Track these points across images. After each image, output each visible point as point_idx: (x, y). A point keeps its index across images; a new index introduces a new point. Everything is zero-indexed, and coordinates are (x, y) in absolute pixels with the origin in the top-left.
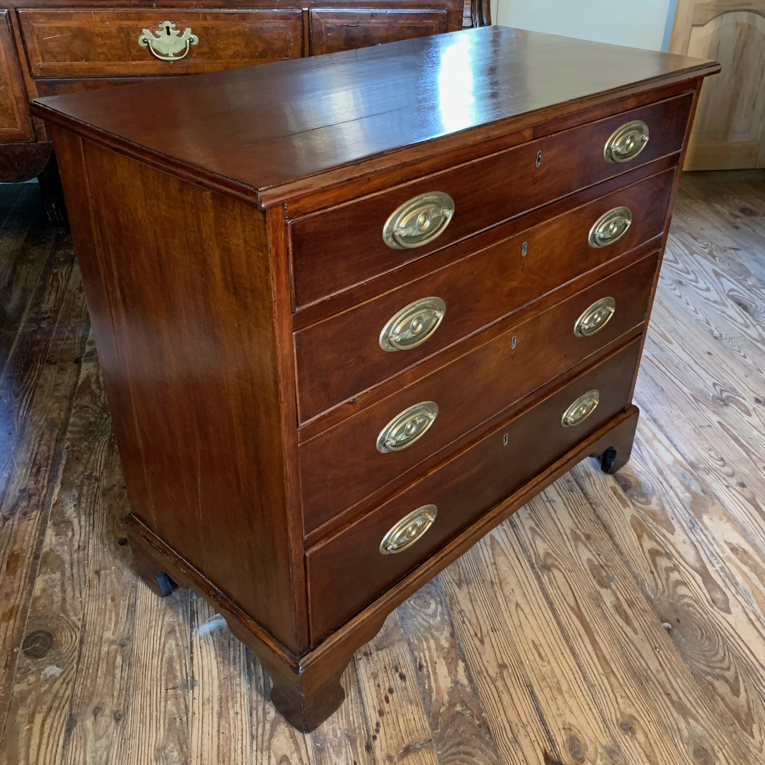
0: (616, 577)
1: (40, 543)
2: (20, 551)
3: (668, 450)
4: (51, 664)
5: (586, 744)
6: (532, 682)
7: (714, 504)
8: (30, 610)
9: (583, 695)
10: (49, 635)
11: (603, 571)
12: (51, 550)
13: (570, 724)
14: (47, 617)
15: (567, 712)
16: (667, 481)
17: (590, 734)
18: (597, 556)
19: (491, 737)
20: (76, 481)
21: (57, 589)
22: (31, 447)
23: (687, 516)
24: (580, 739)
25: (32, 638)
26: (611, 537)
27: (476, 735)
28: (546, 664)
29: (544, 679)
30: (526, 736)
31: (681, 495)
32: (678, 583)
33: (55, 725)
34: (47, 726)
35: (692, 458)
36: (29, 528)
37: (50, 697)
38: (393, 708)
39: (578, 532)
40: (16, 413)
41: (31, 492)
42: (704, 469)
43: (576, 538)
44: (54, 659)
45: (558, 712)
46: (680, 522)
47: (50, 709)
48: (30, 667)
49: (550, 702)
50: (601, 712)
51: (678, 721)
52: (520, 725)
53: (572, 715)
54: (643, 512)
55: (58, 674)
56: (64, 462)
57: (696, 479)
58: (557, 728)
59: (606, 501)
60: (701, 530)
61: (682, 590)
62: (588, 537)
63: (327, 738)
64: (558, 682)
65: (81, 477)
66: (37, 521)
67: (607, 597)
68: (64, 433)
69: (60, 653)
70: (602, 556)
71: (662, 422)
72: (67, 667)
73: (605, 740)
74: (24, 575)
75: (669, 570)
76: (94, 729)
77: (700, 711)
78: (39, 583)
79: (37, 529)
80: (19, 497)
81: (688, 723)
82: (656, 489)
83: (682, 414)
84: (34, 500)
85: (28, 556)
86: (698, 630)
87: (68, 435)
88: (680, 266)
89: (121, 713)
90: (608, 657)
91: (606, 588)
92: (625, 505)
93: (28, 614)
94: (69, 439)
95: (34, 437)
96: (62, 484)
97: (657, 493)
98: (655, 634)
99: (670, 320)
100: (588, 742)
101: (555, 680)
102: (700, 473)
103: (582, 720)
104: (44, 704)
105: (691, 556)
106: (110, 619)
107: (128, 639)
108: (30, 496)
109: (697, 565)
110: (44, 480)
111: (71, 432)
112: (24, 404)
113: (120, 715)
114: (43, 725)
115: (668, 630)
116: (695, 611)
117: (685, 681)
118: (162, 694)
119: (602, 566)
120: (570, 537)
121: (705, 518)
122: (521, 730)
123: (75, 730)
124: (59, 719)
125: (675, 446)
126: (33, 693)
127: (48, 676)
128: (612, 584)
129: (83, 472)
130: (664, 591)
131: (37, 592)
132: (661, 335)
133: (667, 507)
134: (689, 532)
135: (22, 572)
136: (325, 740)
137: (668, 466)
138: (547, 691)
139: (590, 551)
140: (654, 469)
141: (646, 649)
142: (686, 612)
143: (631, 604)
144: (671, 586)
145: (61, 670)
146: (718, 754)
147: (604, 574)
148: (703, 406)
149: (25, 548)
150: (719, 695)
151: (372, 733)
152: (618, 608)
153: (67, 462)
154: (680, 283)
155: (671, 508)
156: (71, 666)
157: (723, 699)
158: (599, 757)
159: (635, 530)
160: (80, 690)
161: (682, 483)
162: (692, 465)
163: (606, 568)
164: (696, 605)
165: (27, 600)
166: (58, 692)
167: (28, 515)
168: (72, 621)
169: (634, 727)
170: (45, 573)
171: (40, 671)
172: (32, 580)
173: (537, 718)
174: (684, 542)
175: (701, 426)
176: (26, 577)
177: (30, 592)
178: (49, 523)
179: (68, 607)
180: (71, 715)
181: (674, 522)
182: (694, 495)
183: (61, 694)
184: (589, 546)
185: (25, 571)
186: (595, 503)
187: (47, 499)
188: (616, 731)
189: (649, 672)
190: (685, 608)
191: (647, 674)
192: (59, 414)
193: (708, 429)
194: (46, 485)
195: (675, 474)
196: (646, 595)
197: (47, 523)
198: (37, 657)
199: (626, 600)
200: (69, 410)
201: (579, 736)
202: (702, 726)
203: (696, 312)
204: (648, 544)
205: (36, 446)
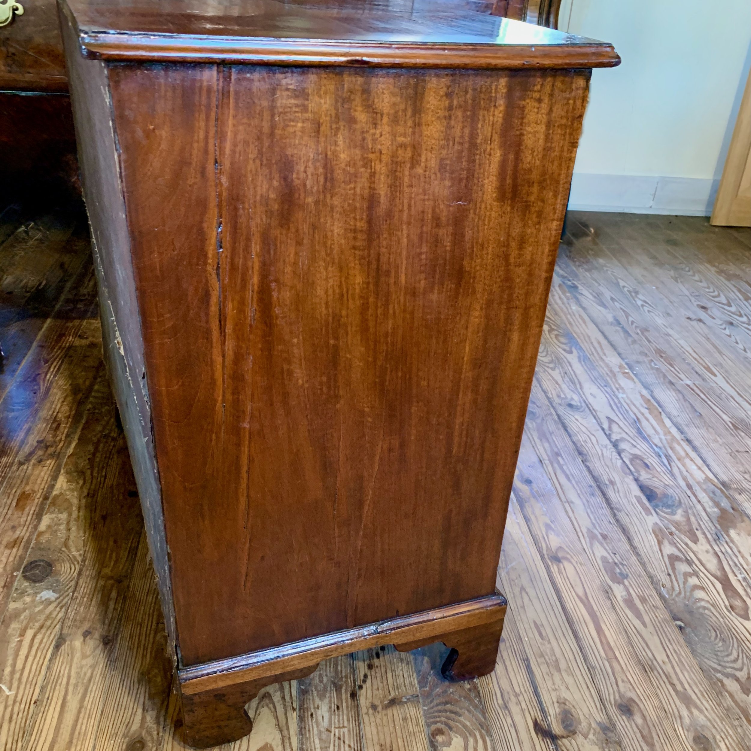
0: (630, 575)
1: (52, 487)
2: (30, 492)
3: (699, 468)
4: (48, 589)
5: (579, 718)
6: (529, 657)
7: (743, 521)
8: (33, 542)
9: (582, 675)
10: (50, 565)
11: (617, 569)
12: (61, 494)
13: (566, 700)
14: (49, 549)
15: (563, 688)
16: (696, 496)
17: (586, 710)
18: (612, 555)
19: (480, 701)
20: (94, 439)
21: (62, 527)
22: (54, 406)
23: (713, 528)
24: (574, 714)
25: (33, 565)
26: (629, 540)
27: (465, 698)
28: (546, 643)
29: (542, 655)
30: (517, 704)
31: (708, 510)
32: (695, 587)
33: (45, 640)
34: (37, 641)
35: (724, 478)
36: (42, 474)
37: (43, 617)
38: (382, 664)
39: (595, 531)
40: (43, 375)
41: (48, 444)
42: (736, 490)
43: (592, 537)
44: (51, 585)
45: (553, 687)
46: (704, 533)
47: (41, 627)
48: (28, 589)
49: (546, 677)
50: (599, 692)
51: (680, 709)
52: (511, 693)
53: (568, 691)
54: (666, 522)
55: (53, 599)
56: (84, 421)
57: (727, 497)
58: (551, 702)
59: (629, 508)
60: (727, 542)
61: (700, 594)
62: (605, 537)
63: (313, 682)
64: (557, 660)
65: (99, 435)
66: (50, 468)
67: (619, 591)
68: (87, 397)
69: (57, 581)
70: (617, 555)
71: (696, 443)
72: (63, 594)
73: (600, 717)
74: (32, 512)
75: (686, 575)
76: (82, 649)
77: (705, 703)
78: (46, 520)
79: (50, 475)
80: (36, 447)
81: (691, 712)
82: (682, 501)
83: (718, 439)
84: (51, 450)
85: (38, 496)
86: (712, 631)
87: (91, 399)
88: (733, 309)
89: (110, 638)
90: (612, 644)
91: (619, 583)
92: (648, 513)
93: (32, 545)
94: (90, 402)
95: (57, 398)
96: (79, 439)
97: (683, 506)
98: (666, 630)
99: (717, 355)
100: (582, 718)
101: (554, 658)
102: (731, 492)
103: (577, 696)
104: (37, 621)
105: (712, 564)
106: (111, 557)
107: (126, 576)
108: (47, 447)
109: (719, 574)
110: (63, 434)
111: (95, 397)
112: (52, 370)
113: (109, 640)
114: (33, 640)
115: (681, 628)
116: (711, 614)
117: (692, 674)
118: (153, 627)
119: (616, 564)
120: (586, 535)
121: (732, 533)
122: (513, 698)
123: (63, 647)
124: (49, 637)
125: (708, 466)
126: (27, 611)
127: (43, 599)
128: (625, 581)
129: (101, 432)
130: (680, 593)
131: (43, 527)
132: (705, 368)
133: (693, 519)
134: (713, 543)
135: (30, 509)
136: (310, 684)
137: (698, 483)
138: (544, 667)
139: (606, 550)
140: (683, 484)
141: (654, 642)
142: (701, 614)
143: (643, 600)
144: (688, 590)
145: (56, 595)
146: (719, 743)
147: (618, 571)
148: (743, 434)
149: (36, 489)
150: (727, 691)
151: (358, 683)
152: (629, 602)
153: (87, 422)
154: (731, 324)
155: (697, 520)
156: (67, 593)
157: (731, 695)
158: (592, 731)
159: (656, 536)
160: (73, 614)
161: (711, 499)
162: (723, 484)
163: (621, 566)
164: (712, 609)
165: (32, 533)
166: (51, 613)
167: (43, 463)
168: (73, 555)
169: (632, 709)
170: (52, 513)
171: (36, 593)
172: (39, 516)
173: (531, 690)
174: (707, 552)
175: (737, 451)
176: (33, 514)
177: (36, 527)
178: (62, 471)
179: (71, 543)
180: (61, 634)
181: (699, 534)
182: (723, 511)
183: (54, 616)
184: (605, 545)
185: (33, 509)
186: (617, 509)
187: (63, 451)
188: (613, 711)
189: (655, 662)
190: (701, 610)
191: (653, 663)
192: (85, 381)
193: (746, 455)
194: (63, 439)
195: (705, 491)
196: (660, 594)
197: (60, 471)
198: (35, 581)
199: (638, 596)
200: (95, 378)
201: (573, 711)
202: (706, 716)
203: (745, 350)
204: (669, 549)
205: (59, 405)
